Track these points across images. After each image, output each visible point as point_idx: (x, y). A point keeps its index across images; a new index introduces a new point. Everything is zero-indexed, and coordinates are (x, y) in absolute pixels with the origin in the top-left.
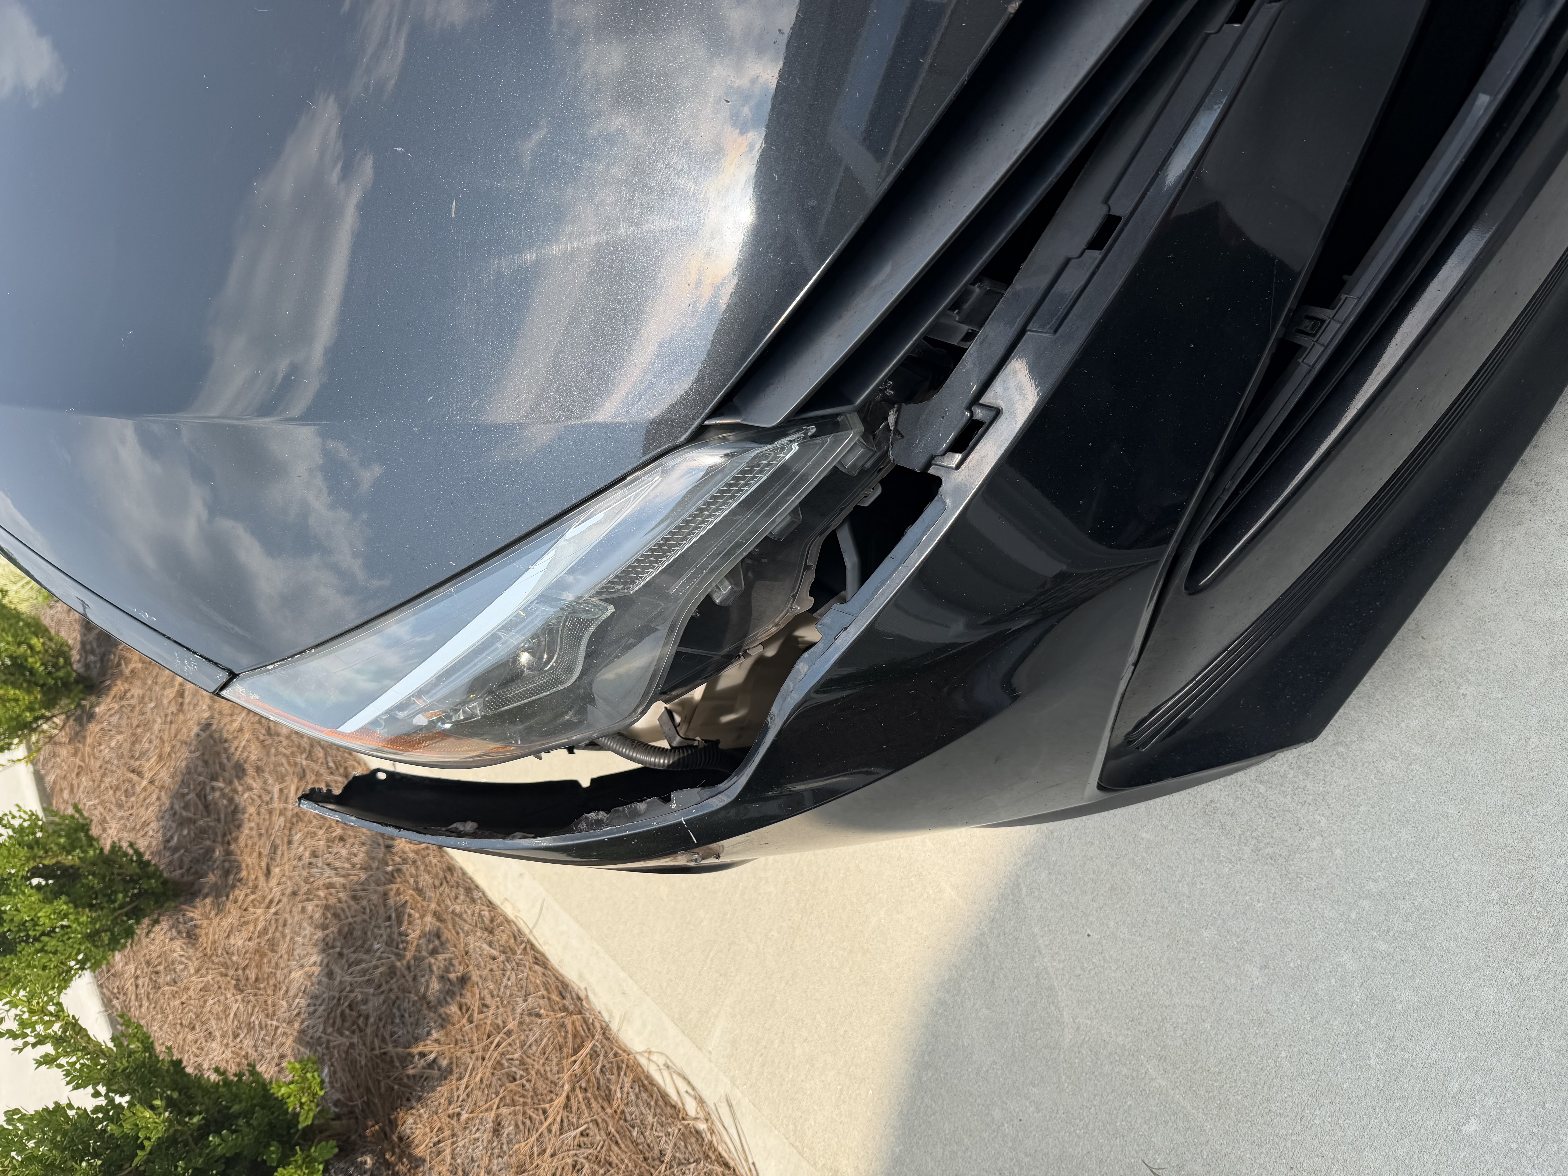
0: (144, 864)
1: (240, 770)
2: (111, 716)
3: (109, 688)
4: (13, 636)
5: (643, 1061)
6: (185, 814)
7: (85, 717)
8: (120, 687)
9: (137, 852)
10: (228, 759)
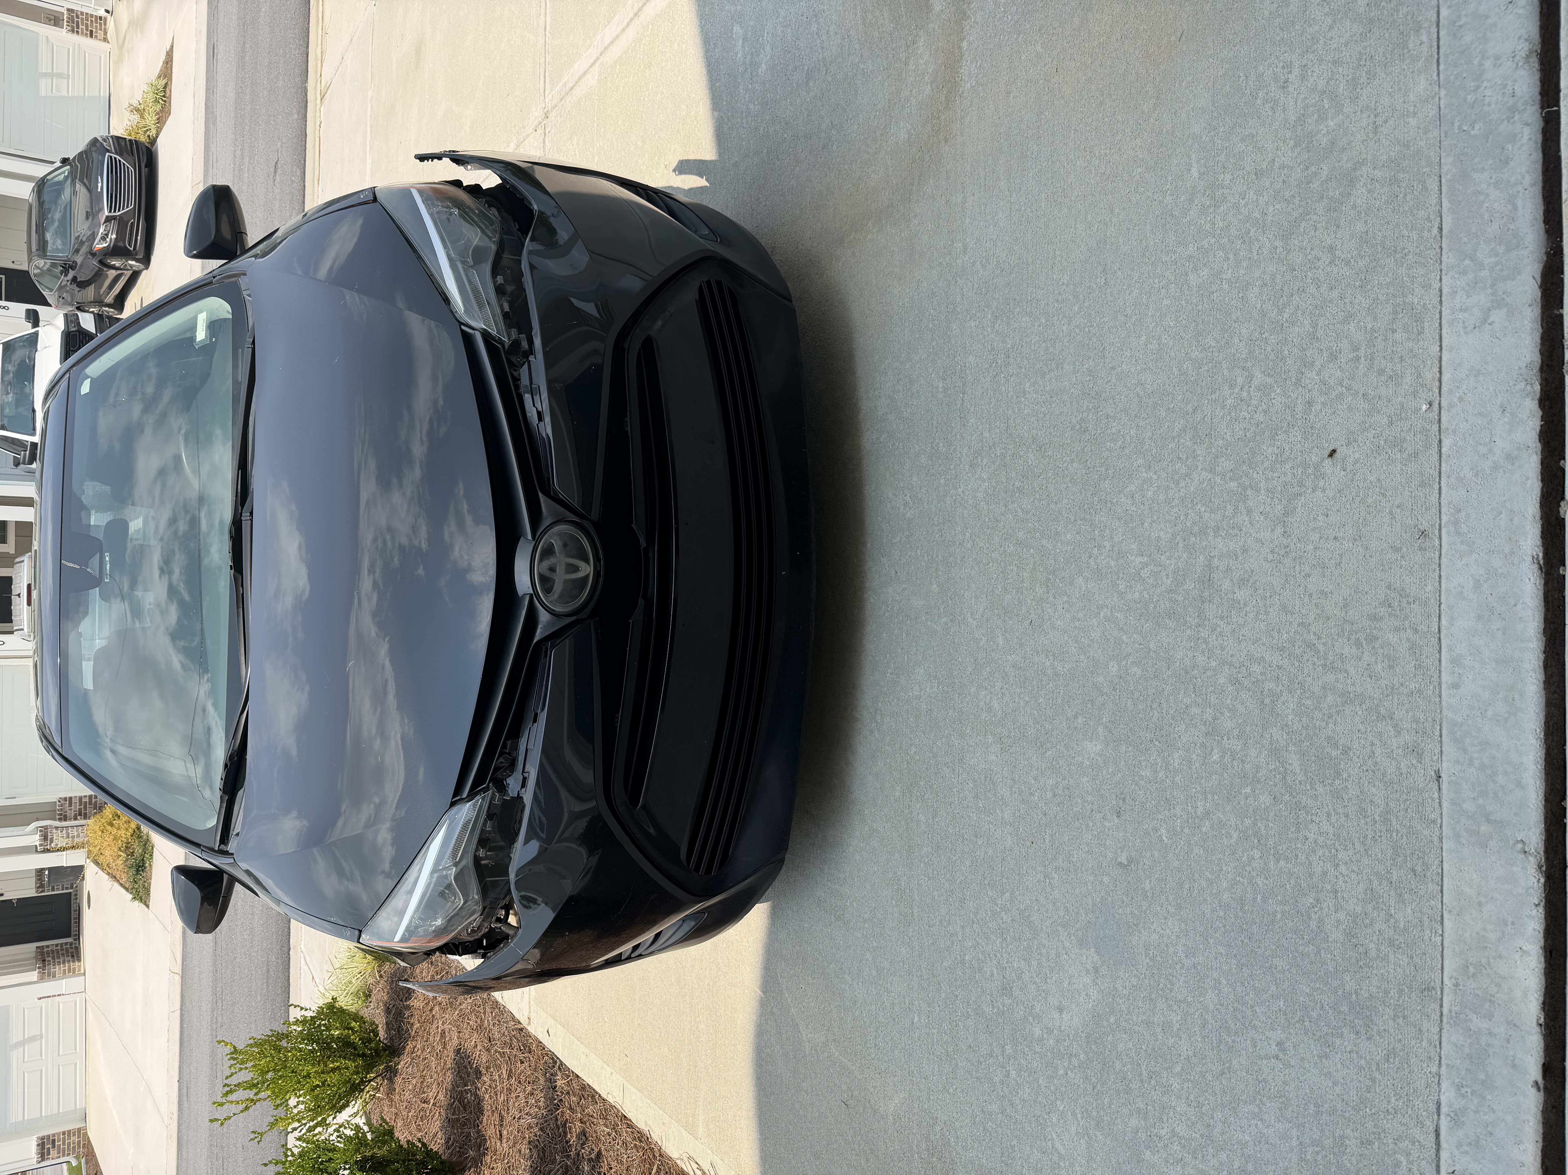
0: (429, 1153)
1: (478, 1074)
2: (407, 1068)
3: (404, 1048)
4: (340, 1023)
5: (678, 1162)
6: (454, 1117)
7: (391, 1073)
8: (410, 1046)
9: (424, 1145)
10: (471, 1068)
